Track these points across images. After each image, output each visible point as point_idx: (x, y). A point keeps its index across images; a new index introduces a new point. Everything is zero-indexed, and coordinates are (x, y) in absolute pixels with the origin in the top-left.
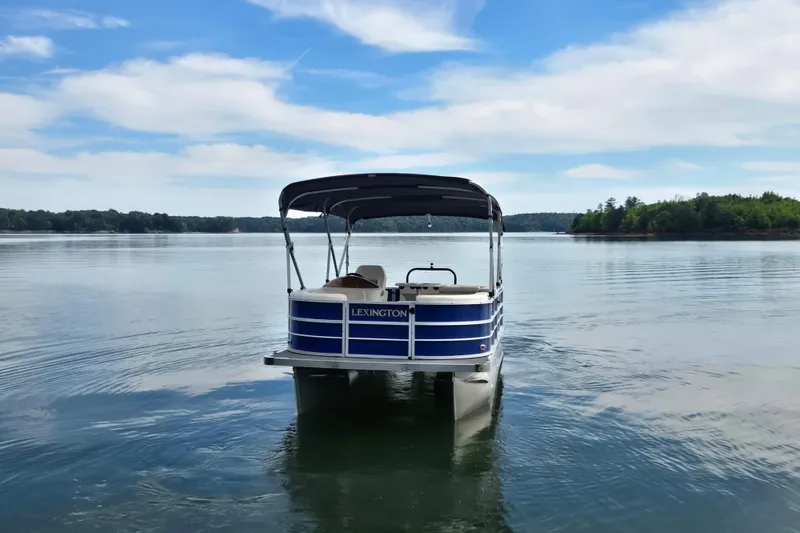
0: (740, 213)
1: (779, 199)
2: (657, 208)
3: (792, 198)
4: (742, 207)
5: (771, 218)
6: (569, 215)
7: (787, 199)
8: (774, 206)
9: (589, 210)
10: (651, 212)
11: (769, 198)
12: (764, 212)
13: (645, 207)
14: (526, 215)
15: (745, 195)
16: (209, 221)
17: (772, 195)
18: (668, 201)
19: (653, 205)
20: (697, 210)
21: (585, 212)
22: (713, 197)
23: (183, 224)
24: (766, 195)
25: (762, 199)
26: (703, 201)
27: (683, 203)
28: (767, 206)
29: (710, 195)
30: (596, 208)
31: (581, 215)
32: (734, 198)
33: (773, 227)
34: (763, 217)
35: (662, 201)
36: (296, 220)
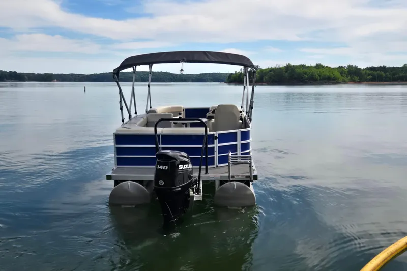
0: (306, 73)
1: (323, 67)
2: (268, 71)
3: (329, 66)
4: (307, 70)
5: (320, 76)
6: (227, 74)
7: (327, 67)
8: (321, 70)
9: (236, 72)
10: (265, 73)
11: (319, 66)
12: (316, 73)
13: (262, 70)
14: (206, 74)
15: (307, 65)
16: (39, 75)
17: (320, 65)
18: (273, 67)
19: (266, 69)
20: (286, 72)
21: (234, 73)
22: (293, 66)
23: (26, 77)
24: (317, 65)
25: (315, 67)
26: (289, 68)
27: (280, 68)
28: (317, 70)
29: (292, 64)
30: (239, 71)
31: (232, 74)
32: (303, 66)
33: (320, 80)
34: (316, 75)
35: (270, 67)
36: (88, 75)
